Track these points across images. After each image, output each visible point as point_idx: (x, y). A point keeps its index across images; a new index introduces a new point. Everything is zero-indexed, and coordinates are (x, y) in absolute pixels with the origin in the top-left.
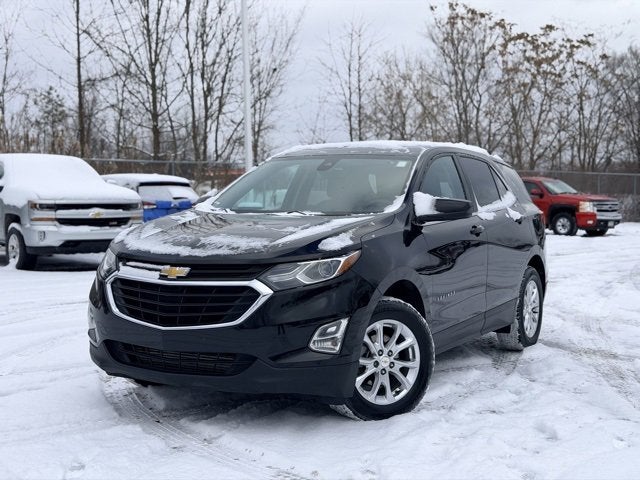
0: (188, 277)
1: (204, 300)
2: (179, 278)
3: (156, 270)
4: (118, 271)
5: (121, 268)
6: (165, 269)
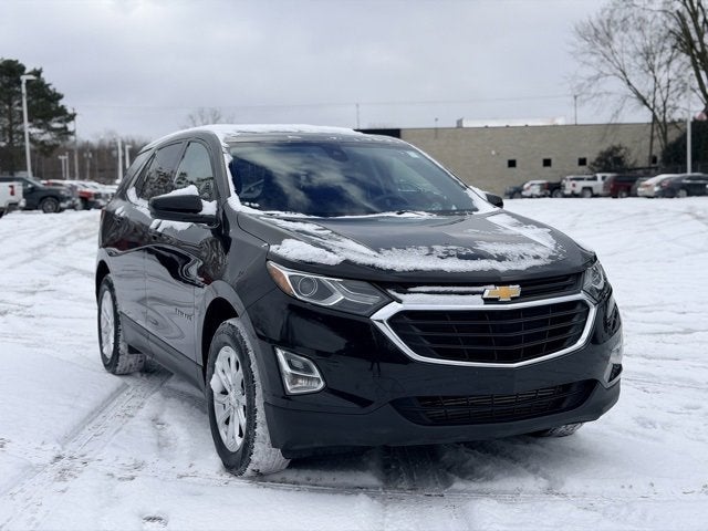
2: (513, 300)
4: (400, 301)
5: (400, 296)
6: (489, 291)
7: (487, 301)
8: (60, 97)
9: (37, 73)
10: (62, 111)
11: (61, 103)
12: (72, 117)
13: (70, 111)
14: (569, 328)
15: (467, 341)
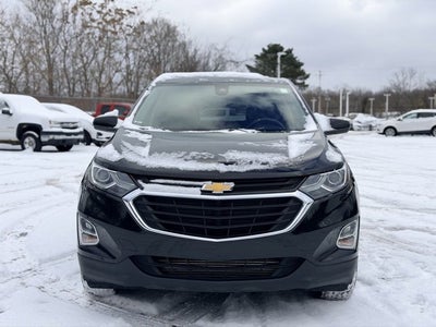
0: (234, 191)
1: (254, 211)
2: (226, 193)
3: (195, 186)
4: (142, 189)
5: (144, 185)
6: (207, 185)
7: (204, 192)
8: (302, 64)
9: (290, 51)
10: (302, 73)
11: (302, 68)
12: (308, 76)
13: (307, 73)
14: (279, 217)
15: (185, 220)
